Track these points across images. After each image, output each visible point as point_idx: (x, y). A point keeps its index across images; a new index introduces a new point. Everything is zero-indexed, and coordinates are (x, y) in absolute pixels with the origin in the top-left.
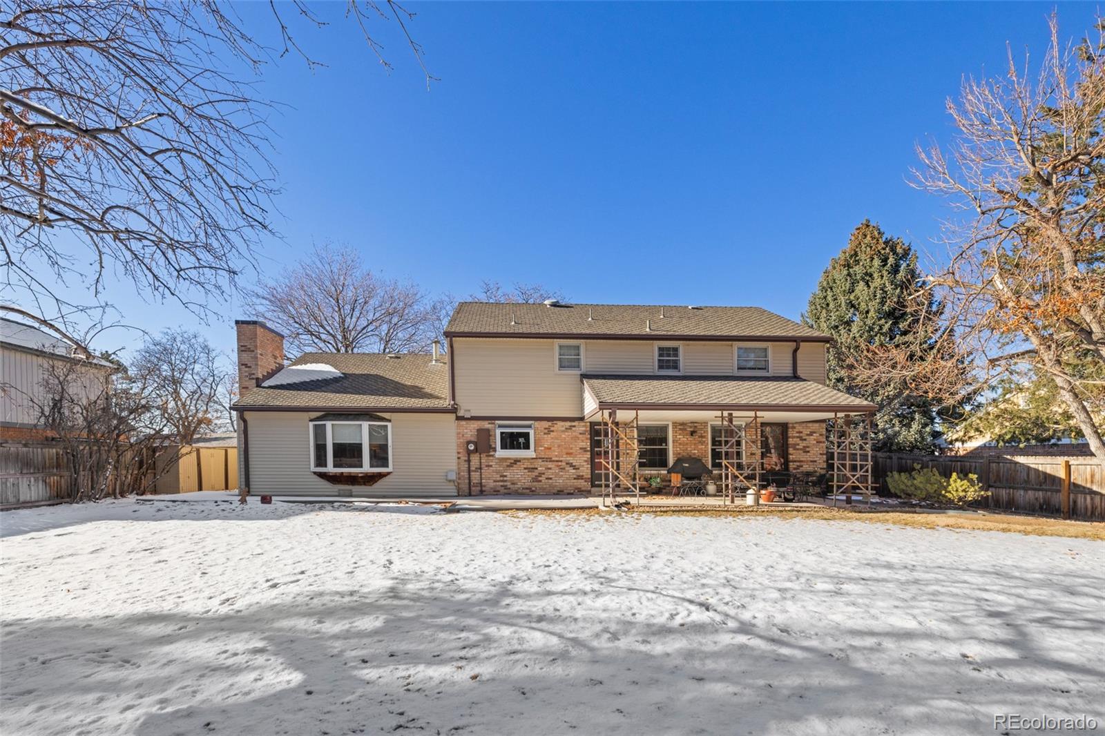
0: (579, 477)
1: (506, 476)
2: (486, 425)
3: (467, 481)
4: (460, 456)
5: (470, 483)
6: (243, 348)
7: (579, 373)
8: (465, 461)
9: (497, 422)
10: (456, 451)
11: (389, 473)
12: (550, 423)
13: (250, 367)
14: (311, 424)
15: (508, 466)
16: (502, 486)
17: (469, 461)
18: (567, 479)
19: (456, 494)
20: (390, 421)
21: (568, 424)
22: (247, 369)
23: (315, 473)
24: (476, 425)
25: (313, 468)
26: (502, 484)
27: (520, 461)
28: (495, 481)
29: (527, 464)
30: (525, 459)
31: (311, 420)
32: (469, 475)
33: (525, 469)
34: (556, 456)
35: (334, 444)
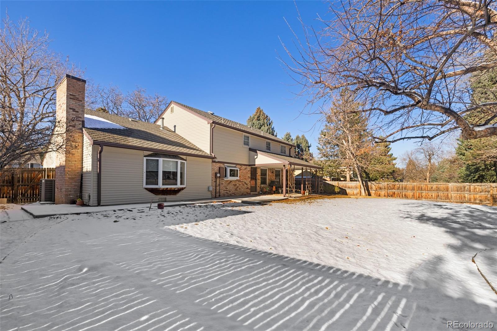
0: (248, 188)
1: (227, 188)
2: (222, 165)
3: (215, 191)
4: (213, 179)
5: (216, 192)
6: (72, 97)
7: (249, 147)
8: (214, 181)
9: (225, 164)
10: (211, 177)
11: (185, 188)
12: (240, 166)
13: (78, 112)
14: (145, 159)
15: (228, 184)
16: (226, 193)
17: (216, 181)
18: (245, 189)
19: (211, 197)
20: (186, 160)
21: (245, 167)
22: (75, 113)
23: (146, 189)
24: (218, 165)
25: (145, 186)
26: (226, 192)
27: (232, 182)
28: (224, 191)
29: (234, 183)
30: (233, 181)
31: (145, 156)
32: (216, 188)
33: (233, 185)
34: (242, 180)
35: (163, 171)
